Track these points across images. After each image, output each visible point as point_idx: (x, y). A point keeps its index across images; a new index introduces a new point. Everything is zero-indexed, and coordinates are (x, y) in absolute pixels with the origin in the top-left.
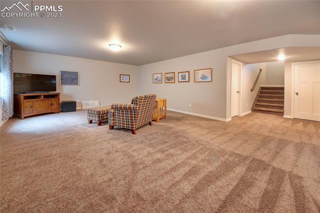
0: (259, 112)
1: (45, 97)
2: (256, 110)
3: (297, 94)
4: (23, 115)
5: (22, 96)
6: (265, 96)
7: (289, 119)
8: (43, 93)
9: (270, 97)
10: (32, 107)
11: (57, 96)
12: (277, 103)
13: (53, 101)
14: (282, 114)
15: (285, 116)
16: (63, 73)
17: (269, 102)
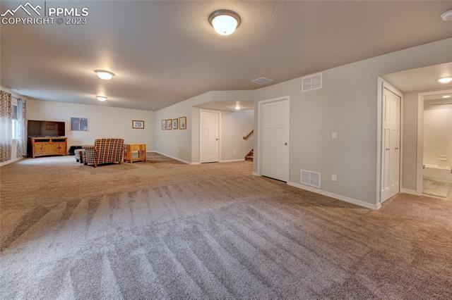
1: (53, 140)
4: (34, 155)
5: (33, 139)
8: (51, 138)
10: (41, 149)
11: (64, 140)
13: (61, 144)
16: (73, 119)
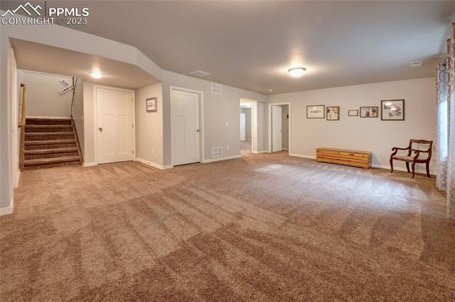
0: (36, 169)
2: (30, 166)
3: (101, 129)
6: (39, 136)
7: (91, 168)
9: (49, 137)
12: (63, 147)
14: (80, 162)
15: (86, 164)
17: (49, 146)
